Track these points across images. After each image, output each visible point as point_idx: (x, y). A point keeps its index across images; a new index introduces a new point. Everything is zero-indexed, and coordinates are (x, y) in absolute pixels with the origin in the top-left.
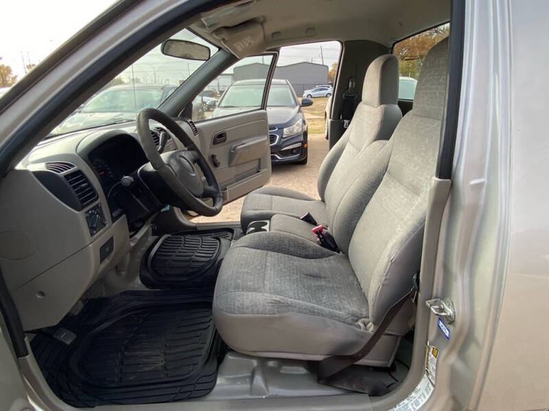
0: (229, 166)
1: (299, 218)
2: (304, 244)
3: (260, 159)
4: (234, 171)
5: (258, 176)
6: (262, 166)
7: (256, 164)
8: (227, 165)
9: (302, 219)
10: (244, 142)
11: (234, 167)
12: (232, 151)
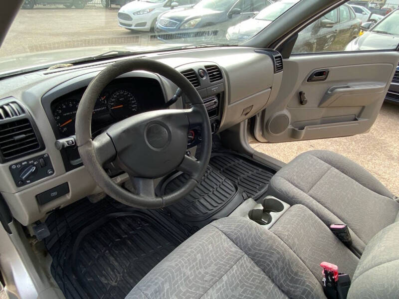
0: (319, 106)
1: (329, 226)
2: (296, 274)
3: (363, 107)
4: (323, 112)
5: (354, 123)
6: (362, 115)
7: (356, 111)
8: (317, 106)
9: (332, 230)
10: (349, 84)
11: (325, 109)
12: (329, 92)
